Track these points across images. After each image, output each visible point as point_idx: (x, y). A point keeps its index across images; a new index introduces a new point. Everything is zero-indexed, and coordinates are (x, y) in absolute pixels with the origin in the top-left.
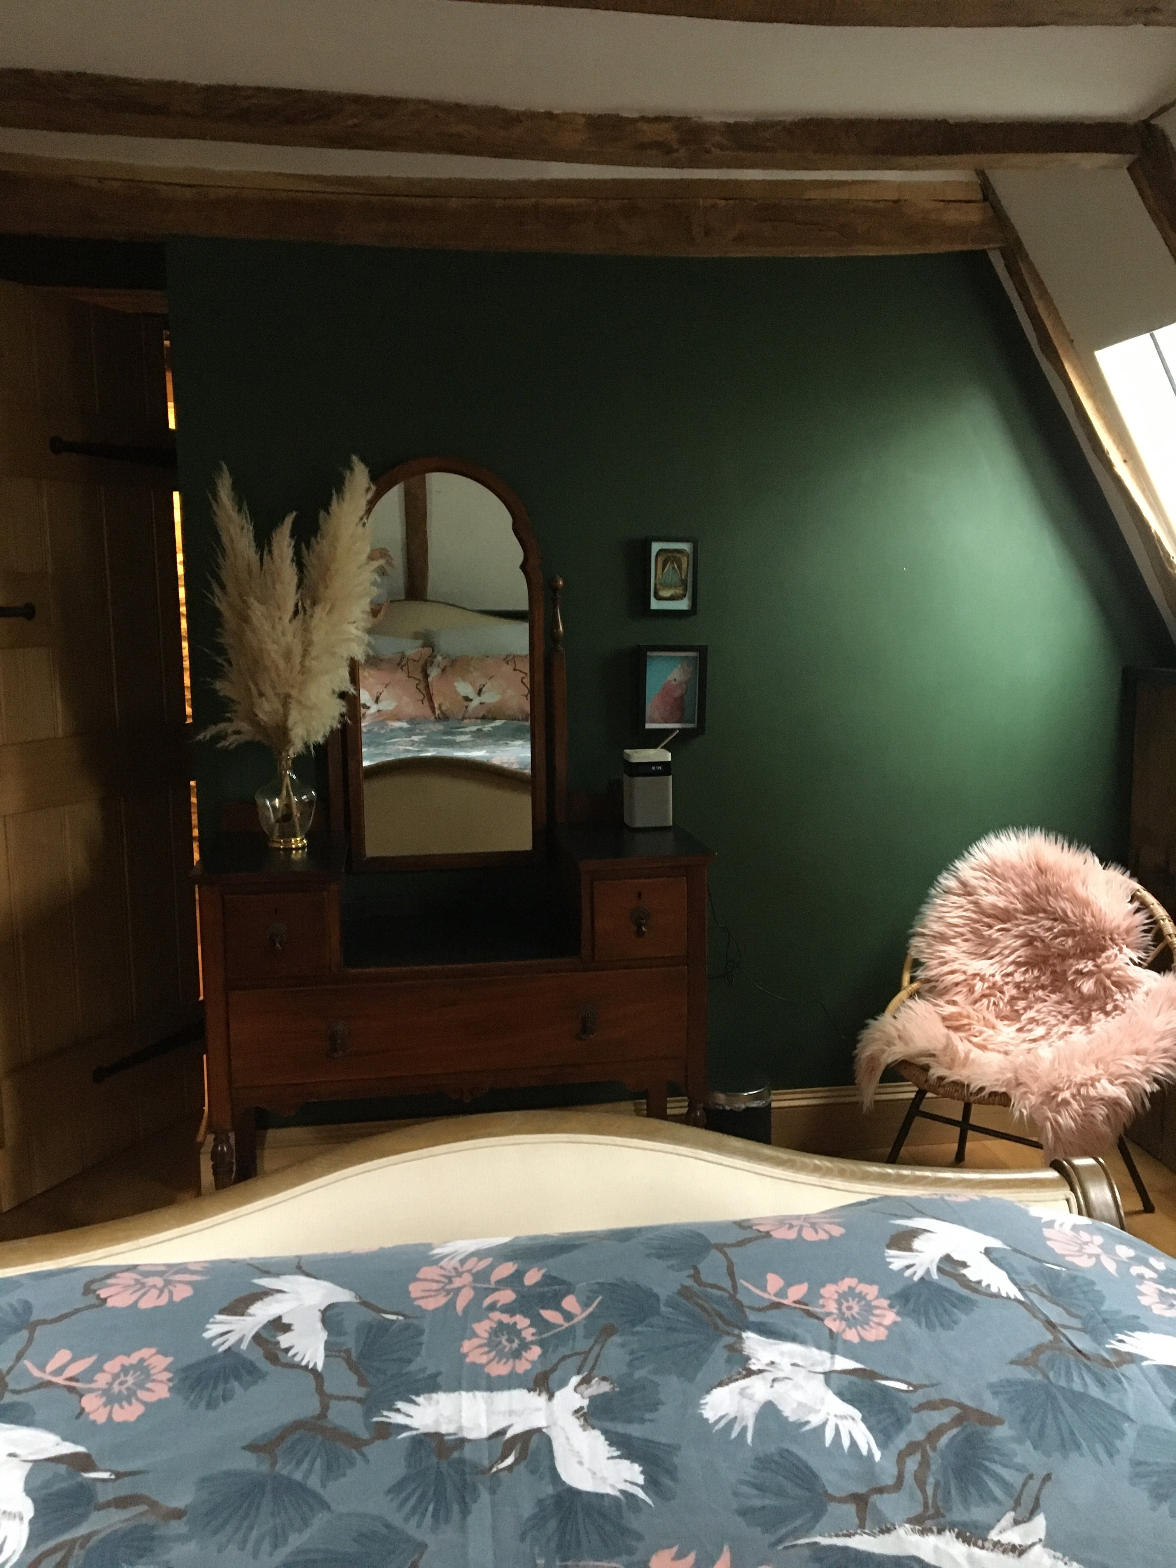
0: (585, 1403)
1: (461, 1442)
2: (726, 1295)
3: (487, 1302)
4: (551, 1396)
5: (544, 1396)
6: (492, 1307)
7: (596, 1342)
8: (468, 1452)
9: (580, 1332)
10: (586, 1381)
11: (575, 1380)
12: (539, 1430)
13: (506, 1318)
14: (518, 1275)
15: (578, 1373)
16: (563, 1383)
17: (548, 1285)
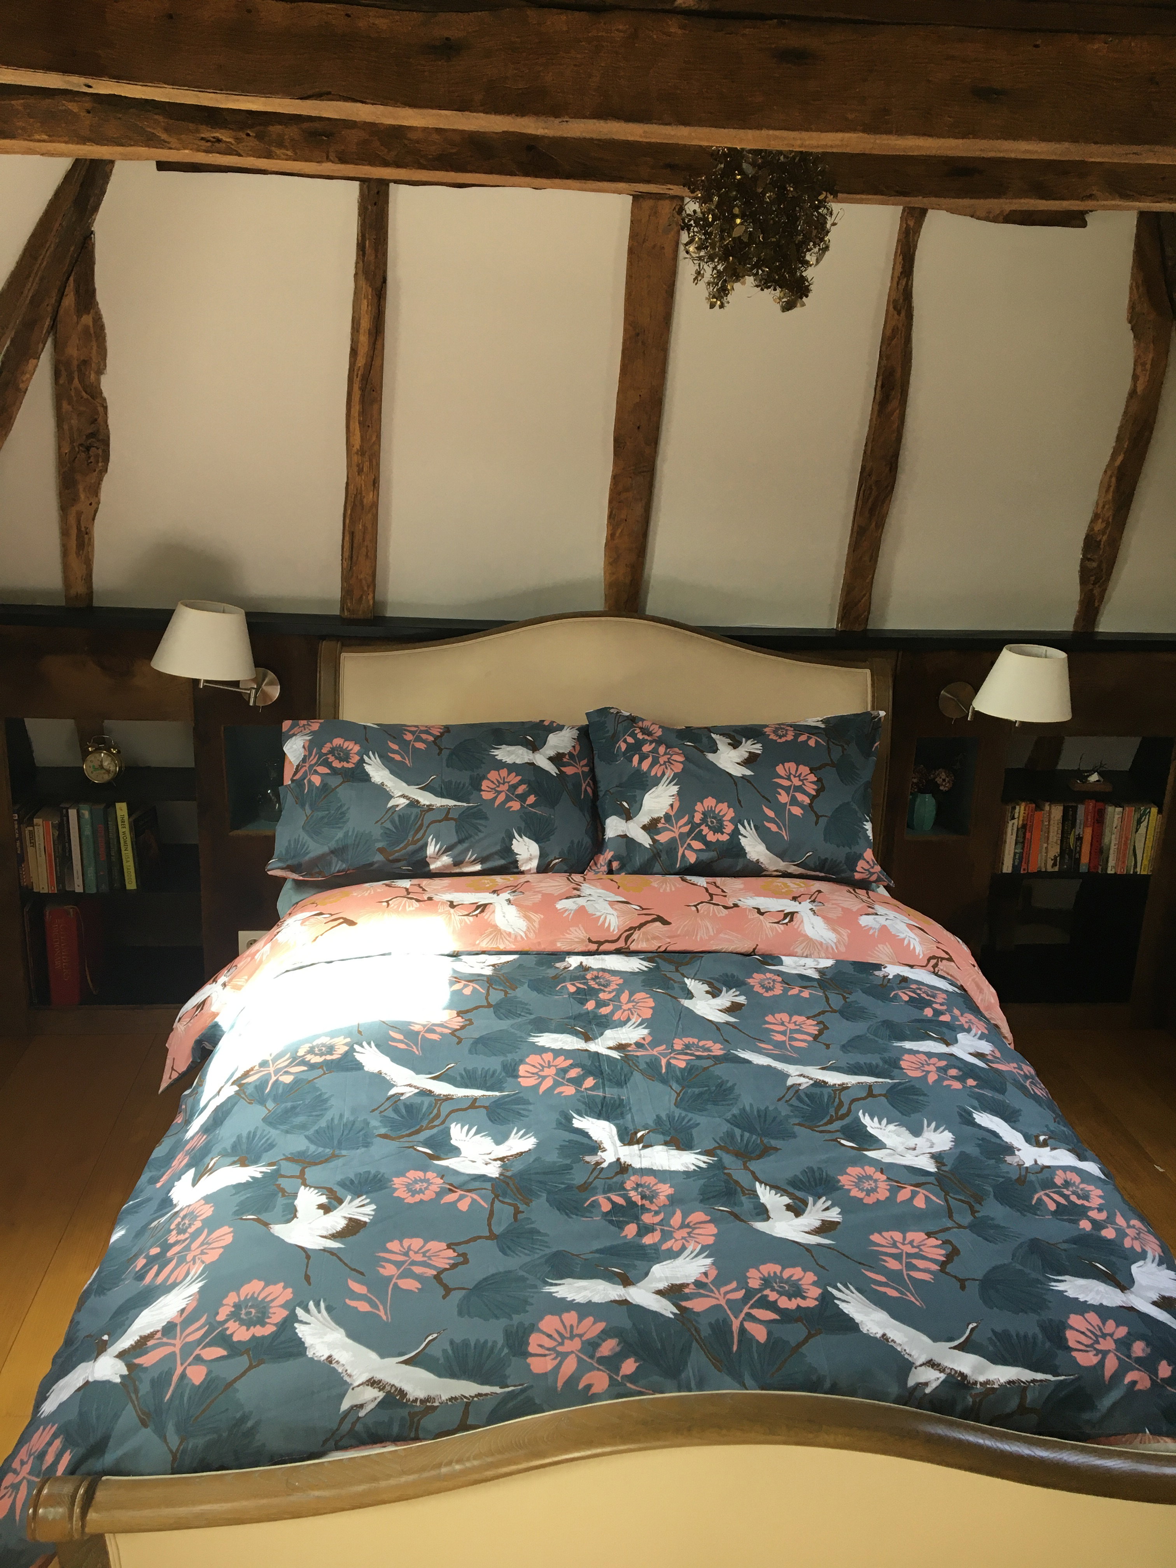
0: (599, 1153)
1: (666, 1144)
2: (500, 1198)
3: (661, 1216)
4: (618, 1159)
5: (622, 1161)
6: (657, 1213)
7: (592, 1183)
8: (661, 1137)
9: (600, 1190)
10: (598, 1164)
11: (605, 1165)
12: (625, 1145)
13: (646, 1203)
14: (641, 1233)
15: (603, 1168)
16: (610, 1164)
17: (620, 1221)
